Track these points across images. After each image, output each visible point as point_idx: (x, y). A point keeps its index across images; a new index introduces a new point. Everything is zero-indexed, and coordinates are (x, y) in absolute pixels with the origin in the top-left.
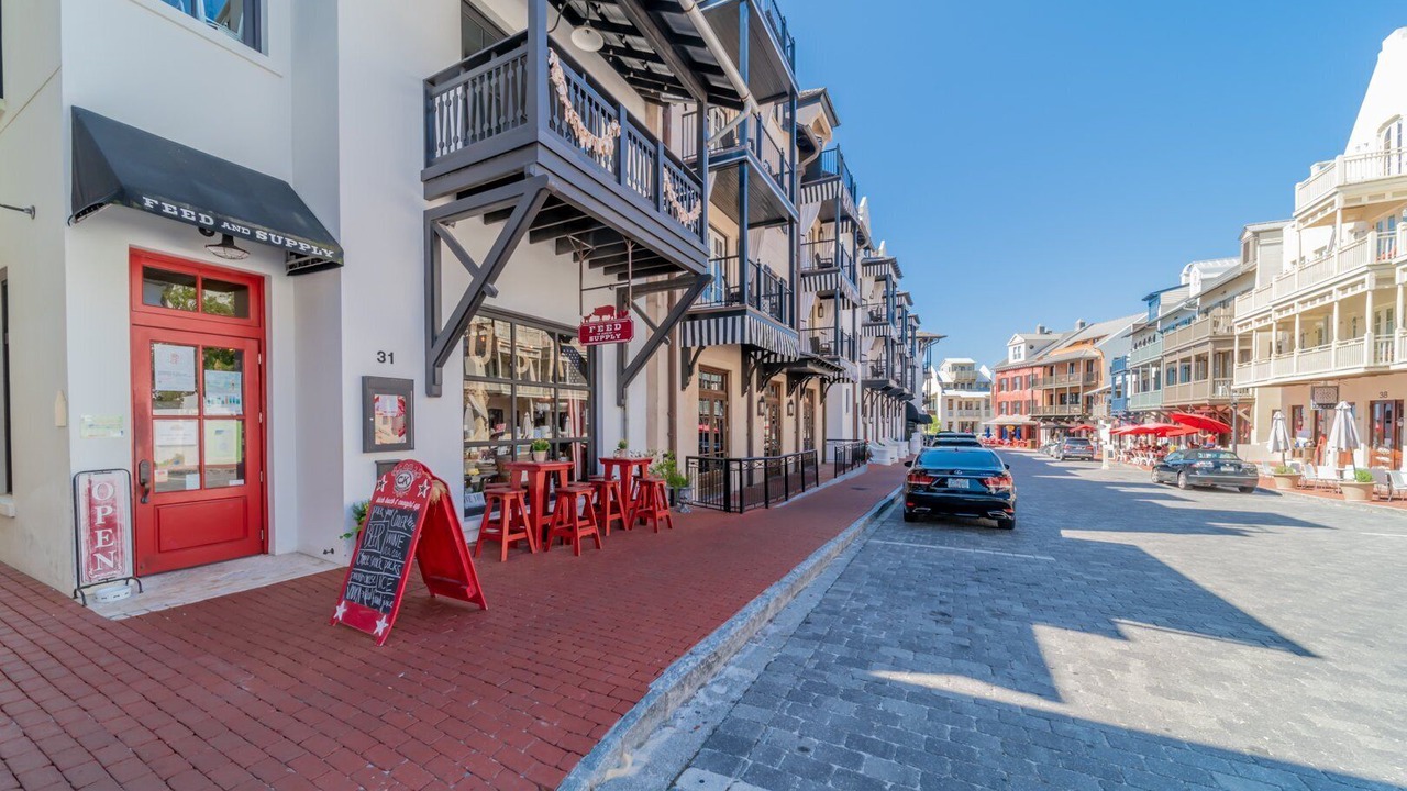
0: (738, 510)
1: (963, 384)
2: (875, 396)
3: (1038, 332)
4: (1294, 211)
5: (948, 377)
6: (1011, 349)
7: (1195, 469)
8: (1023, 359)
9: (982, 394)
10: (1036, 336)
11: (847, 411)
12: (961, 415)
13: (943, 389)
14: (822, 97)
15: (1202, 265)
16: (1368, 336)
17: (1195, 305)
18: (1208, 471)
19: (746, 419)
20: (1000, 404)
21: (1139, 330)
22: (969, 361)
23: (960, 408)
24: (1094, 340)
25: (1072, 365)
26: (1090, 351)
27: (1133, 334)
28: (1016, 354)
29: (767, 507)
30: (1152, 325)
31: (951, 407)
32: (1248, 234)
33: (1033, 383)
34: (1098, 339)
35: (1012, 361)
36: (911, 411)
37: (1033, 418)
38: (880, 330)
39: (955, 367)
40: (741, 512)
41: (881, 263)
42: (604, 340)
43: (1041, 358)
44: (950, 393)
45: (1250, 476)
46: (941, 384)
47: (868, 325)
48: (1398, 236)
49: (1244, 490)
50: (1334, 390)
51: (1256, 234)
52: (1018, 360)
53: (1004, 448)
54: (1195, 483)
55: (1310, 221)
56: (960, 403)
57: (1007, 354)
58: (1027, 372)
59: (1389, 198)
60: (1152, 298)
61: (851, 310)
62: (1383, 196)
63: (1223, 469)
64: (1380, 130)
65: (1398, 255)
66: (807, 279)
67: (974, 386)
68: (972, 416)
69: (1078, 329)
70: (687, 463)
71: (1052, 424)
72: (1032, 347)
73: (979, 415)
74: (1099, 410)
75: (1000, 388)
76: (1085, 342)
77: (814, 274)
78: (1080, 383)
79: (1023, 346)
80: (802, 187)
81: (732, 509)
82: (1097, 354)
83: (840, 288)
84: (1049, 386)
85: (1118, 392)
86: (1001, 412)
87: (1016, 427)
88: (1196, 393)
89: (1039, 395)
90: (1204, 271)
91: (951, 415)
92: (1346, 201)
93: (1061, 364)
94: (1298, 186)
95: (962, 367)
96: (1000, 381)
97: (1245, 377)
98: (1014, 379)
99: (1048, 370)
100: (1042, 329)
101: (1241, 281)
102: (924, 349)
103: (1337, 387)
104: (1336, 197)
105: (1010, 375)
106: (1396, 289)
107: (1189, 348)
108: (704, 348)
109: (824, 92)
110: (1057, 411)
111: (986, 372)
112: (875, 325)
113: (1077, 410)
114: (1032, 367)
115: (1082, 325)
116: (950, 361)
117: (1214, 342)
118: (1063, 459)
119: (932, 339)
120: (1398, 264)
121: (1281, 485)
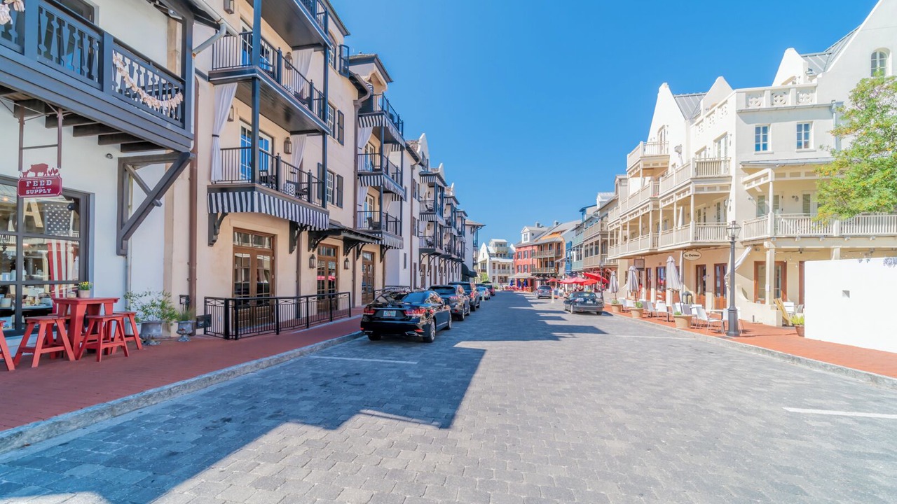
0: (234, 337)
1: (501, 255)
2: (431, 259)
3: (536, 226)
4: (626, 167)
5: (493, 250)
6: (523, 235)
7: (576, 302)
8: (528, 241)
9: (511, 261)
10: (535, 229)
11: (405, 267)
12: (500, 273)
13: (490, 257)
14: (375, 59)
15: (602, 194)
16: (650, 233)
17: (597, 215)
18: (581, 303)
19: (295, 269)
20: (518, 266)
21: (578, 228)
22: (504, 241)
23: (499, 268)
24: (562, 232)
25: (551, 245)
26: (558, 238)
27: (576, 229)
28: (526, 239)
29: (278, 334)
30: (582, 224)
31: (494, 268)
32: (617, 180)
33: (533, 254)
34: (563, 231)
35: (523, 242)
36: (464, 268)
37: (533, 275)
38: (431, 217)
39: (498, 245)
40: (236, 339)
41: (431, 175)
42: (38, 193)
43: (537, 241)
44: (494, 259)
45: (599, 306)
46: (489, 254)
47: (423, 214)
48: (660, 184)
49: (599, 313)
50: (642, 261)
51: (620, 180)
52: (526, 242)
53: (519, 292)
54: (576, 310)
55: (633, 174)
56: (499, 265)
57: (521, 238)
58: (530, 248)
59: (660, 166)
60: (583, 210)
61: (399, 202)
62: (649, 165)
63: (588, 302)
64: (659, 132)
65: (660, 193)
66: (362, 177)
67: (507, 255)
68: (505, 273)
69: (555, 226)
70: (206, 302)
71: (542, 278)
72: (533, 235)
73: (509, 273)
74: (562, 271)
75: (518, 257)
76: (557, 233)
77: (370, 175)
78: (553, 256)
79: (529, 234)
80: (359, 116)
81: (231, 337)
82: (561, 240)
83: (383, 185)
84: (539, 257)
85: (569, 260)
86: (518, 271)
87: (525, 279)
88: (594, 261)
89: (535, 261)
90: (602, 198)
91: (494, 272)
92: (644, 165)
93: (545, 245)
94: (628, 155)
95: (500, 245)
96: (518, 253)
97: (614, 253)
98: (524, 252)
99: (540, 248)
100: (538, 225)
101: (612, 203)
102: (473, 232)
103: (644, 260)
104: (640, 163)
105: (523, 249)
106: (659, 211)
107: (592, 238)
108: (227, 214)
109: (376, 56)
110: (544, 271)
111: (513, 248)
112: (430, 214)
113: (553, 270)
114: (533, 246)
115: (557, 223)
116: (494, 241)
117: (601, 235)
118: (539, 298)
119: (478, 227)
120: (660, 198)
121: (614, 310)
